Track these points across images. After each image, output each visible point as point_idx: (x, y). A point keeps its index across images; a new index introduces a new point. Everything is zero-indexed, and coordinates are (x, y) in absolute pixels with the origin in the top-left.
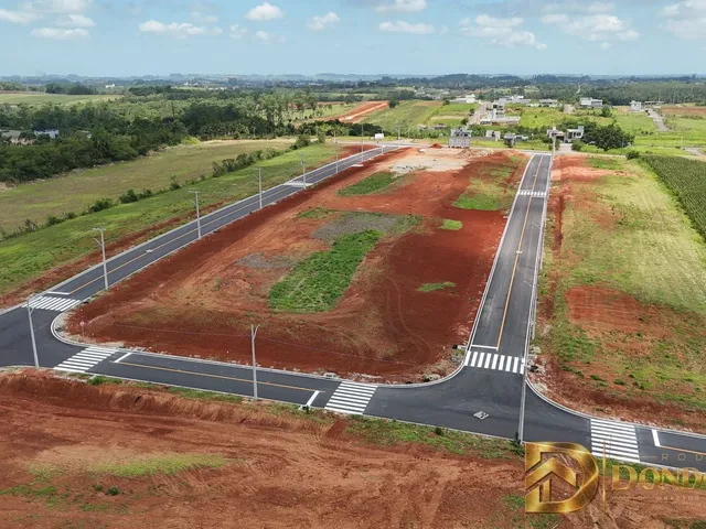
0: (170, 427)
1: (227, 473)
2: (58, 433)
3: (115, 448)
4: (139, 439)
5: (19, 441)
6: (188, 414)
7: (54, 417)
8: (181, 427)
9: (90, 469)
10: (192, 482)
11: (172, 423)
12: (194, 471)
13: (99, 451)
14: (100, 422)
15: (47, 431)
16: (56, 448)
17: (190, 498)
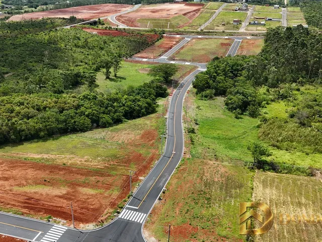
0: (26, 201)
1: (15, 185)
2: (62, 200)
3: (44, 193)
4: (37, 197)
5: (73, 197)
6: (19, 206)
7: (64, 206)
8: (22, 201)
9: (51, 187)
10: (25, 183)
11: (25, 203)
12: (24, 186)
13: (49, 192)
14: (49, 204)
15: (65, 201)
16: (61, 194)
17: (26, 179)
